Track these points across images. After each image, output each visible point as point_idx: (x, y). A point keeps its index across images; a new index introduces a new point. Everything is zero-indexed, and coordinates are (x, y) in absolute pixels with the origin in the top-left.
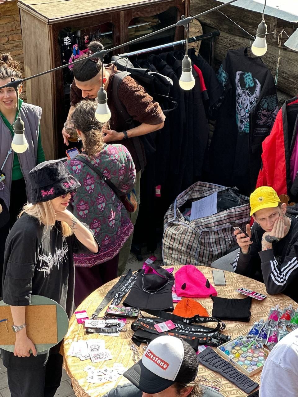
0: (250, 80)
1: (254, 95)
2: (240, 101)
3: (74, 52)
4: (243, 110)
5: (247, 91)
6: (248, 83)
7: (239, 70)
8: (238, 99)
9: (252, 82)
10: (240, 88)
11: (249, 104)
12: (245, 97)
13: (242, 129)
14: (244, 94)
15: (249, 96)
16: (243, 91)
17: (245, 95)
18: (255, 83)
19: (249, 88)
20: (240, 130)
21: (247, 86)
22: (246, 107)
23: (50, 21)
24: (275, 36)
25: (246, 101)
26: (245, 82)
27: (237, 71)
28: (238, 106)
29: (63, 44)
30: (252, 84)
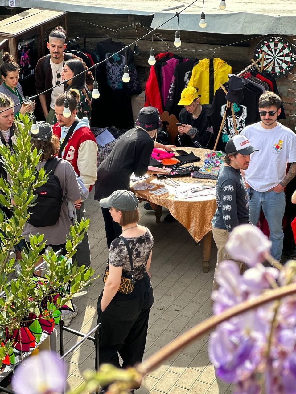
0: (117, 56)
1: (122, 64)
2: (111, 71)
3: (22, 54)
4: (114, 76)
5: (116, 64)
6: (116, 59)
7: (108, 53)
8: (109, 70)
9: (118, 57)
10: (110, 63)
11: (118, 71)
12: (114, 68)
13: (115, 87)
14: (113, 66)
15: (118, 66)
16: (112, 64)
17: (115, 66)
18: (122, 58)
19: (117, 62)
20: (114, 88)
21: (115, 61)
22: (117, 74)
23: (15, 35)
24: (134, 27)
25: (116, 70)
26: (113, 59)
27: (106, 54)
28: (109, 75)
29: (18, 49)
30: (118, 58)
